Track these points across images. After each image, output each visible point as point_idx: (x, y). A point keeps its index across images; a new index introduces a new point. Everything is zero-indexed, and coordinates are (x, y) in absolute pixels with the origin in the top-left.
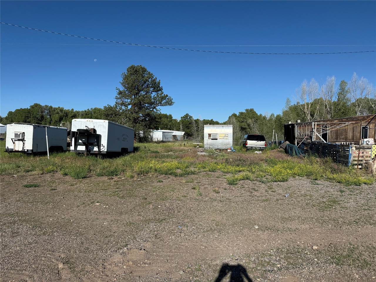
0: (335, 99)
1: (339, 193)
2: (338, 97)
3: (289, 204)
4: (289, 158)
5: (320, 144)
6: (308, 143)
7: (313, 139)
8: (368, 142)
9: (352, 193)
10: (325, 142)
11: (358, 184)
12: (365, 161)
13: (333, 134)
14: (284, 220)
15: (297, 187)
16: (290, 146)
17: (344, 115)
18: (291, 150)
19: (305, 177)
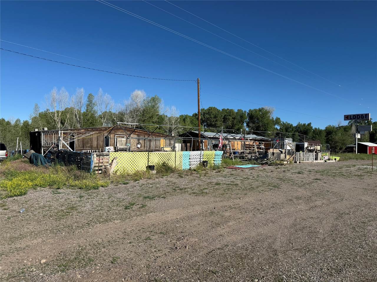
0: (83, 110)
1: (79, 199)
2: (86, 108)
3: (22, 220)
4: (33, 168)
5: (66, 152)
6: (55, 152)
7: (59, 148)
8: (109, 150)
9: (90, 197)
10: (72, 150)
11: (96, 188)
12: (105, 166)
13: (80, 142)
14: (12, 240)
15: (36, 199)
16: (35, 155)
17: (92, 125)
18: (36, 160)
19: (48, 187)
